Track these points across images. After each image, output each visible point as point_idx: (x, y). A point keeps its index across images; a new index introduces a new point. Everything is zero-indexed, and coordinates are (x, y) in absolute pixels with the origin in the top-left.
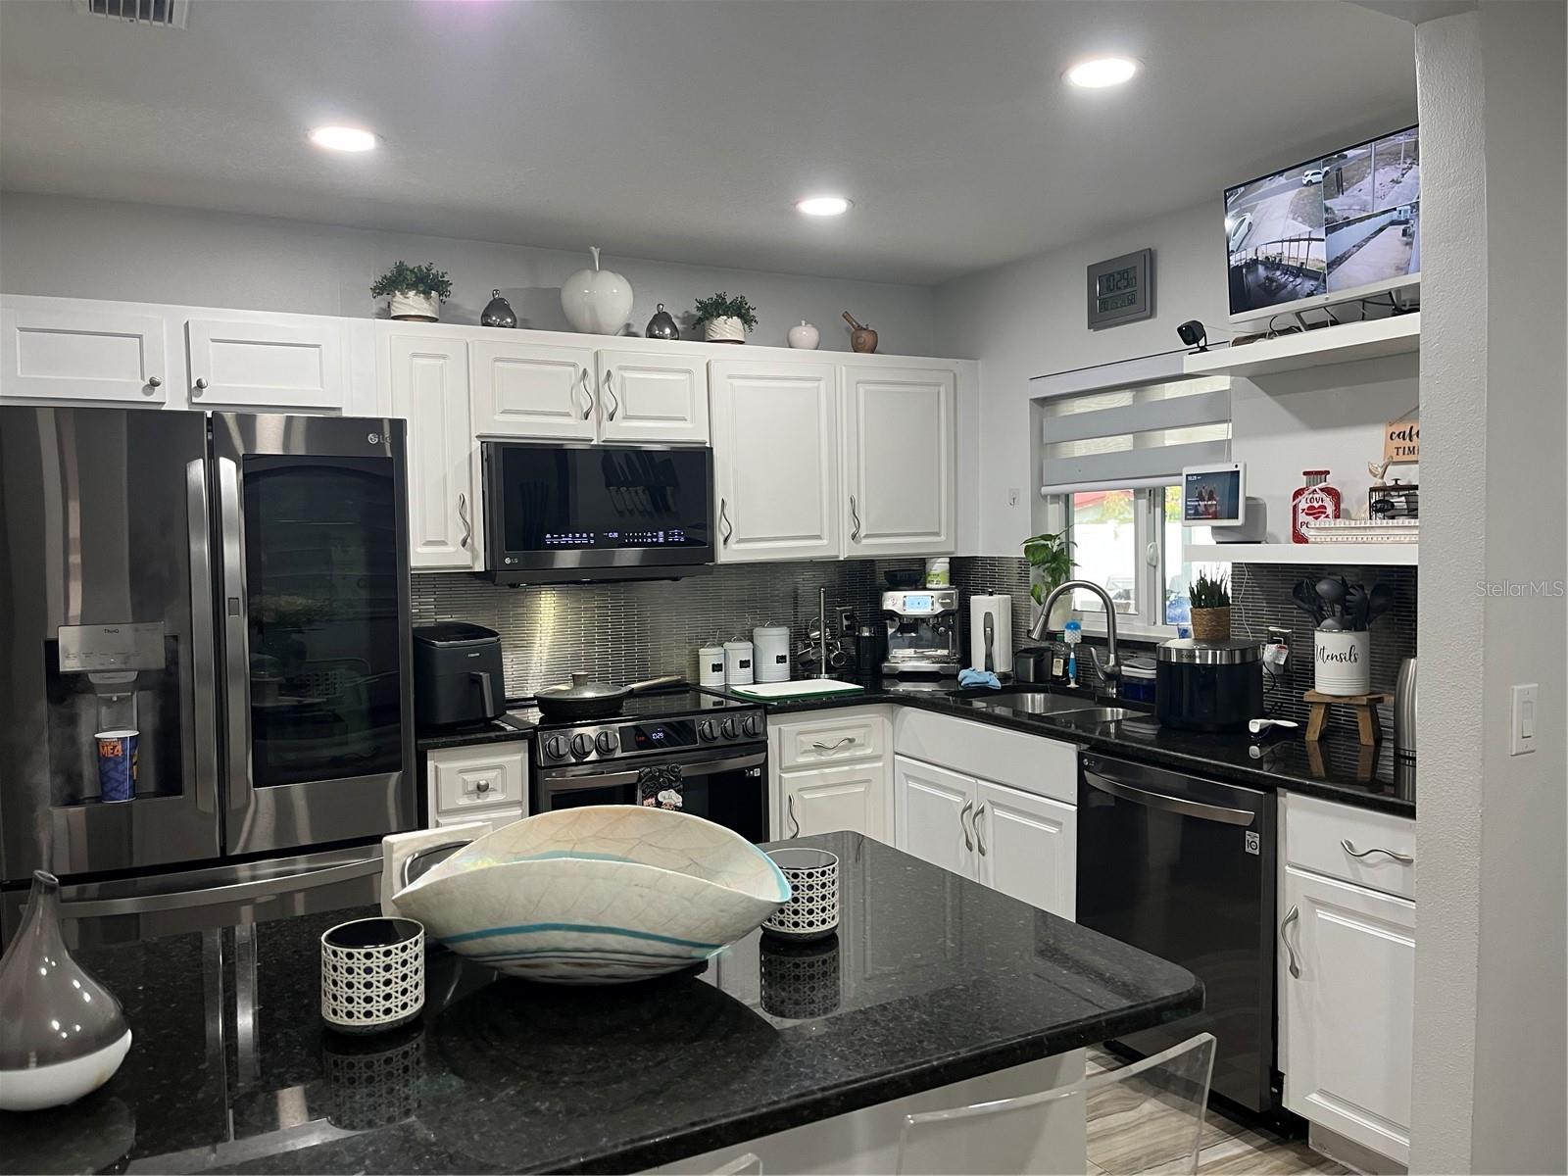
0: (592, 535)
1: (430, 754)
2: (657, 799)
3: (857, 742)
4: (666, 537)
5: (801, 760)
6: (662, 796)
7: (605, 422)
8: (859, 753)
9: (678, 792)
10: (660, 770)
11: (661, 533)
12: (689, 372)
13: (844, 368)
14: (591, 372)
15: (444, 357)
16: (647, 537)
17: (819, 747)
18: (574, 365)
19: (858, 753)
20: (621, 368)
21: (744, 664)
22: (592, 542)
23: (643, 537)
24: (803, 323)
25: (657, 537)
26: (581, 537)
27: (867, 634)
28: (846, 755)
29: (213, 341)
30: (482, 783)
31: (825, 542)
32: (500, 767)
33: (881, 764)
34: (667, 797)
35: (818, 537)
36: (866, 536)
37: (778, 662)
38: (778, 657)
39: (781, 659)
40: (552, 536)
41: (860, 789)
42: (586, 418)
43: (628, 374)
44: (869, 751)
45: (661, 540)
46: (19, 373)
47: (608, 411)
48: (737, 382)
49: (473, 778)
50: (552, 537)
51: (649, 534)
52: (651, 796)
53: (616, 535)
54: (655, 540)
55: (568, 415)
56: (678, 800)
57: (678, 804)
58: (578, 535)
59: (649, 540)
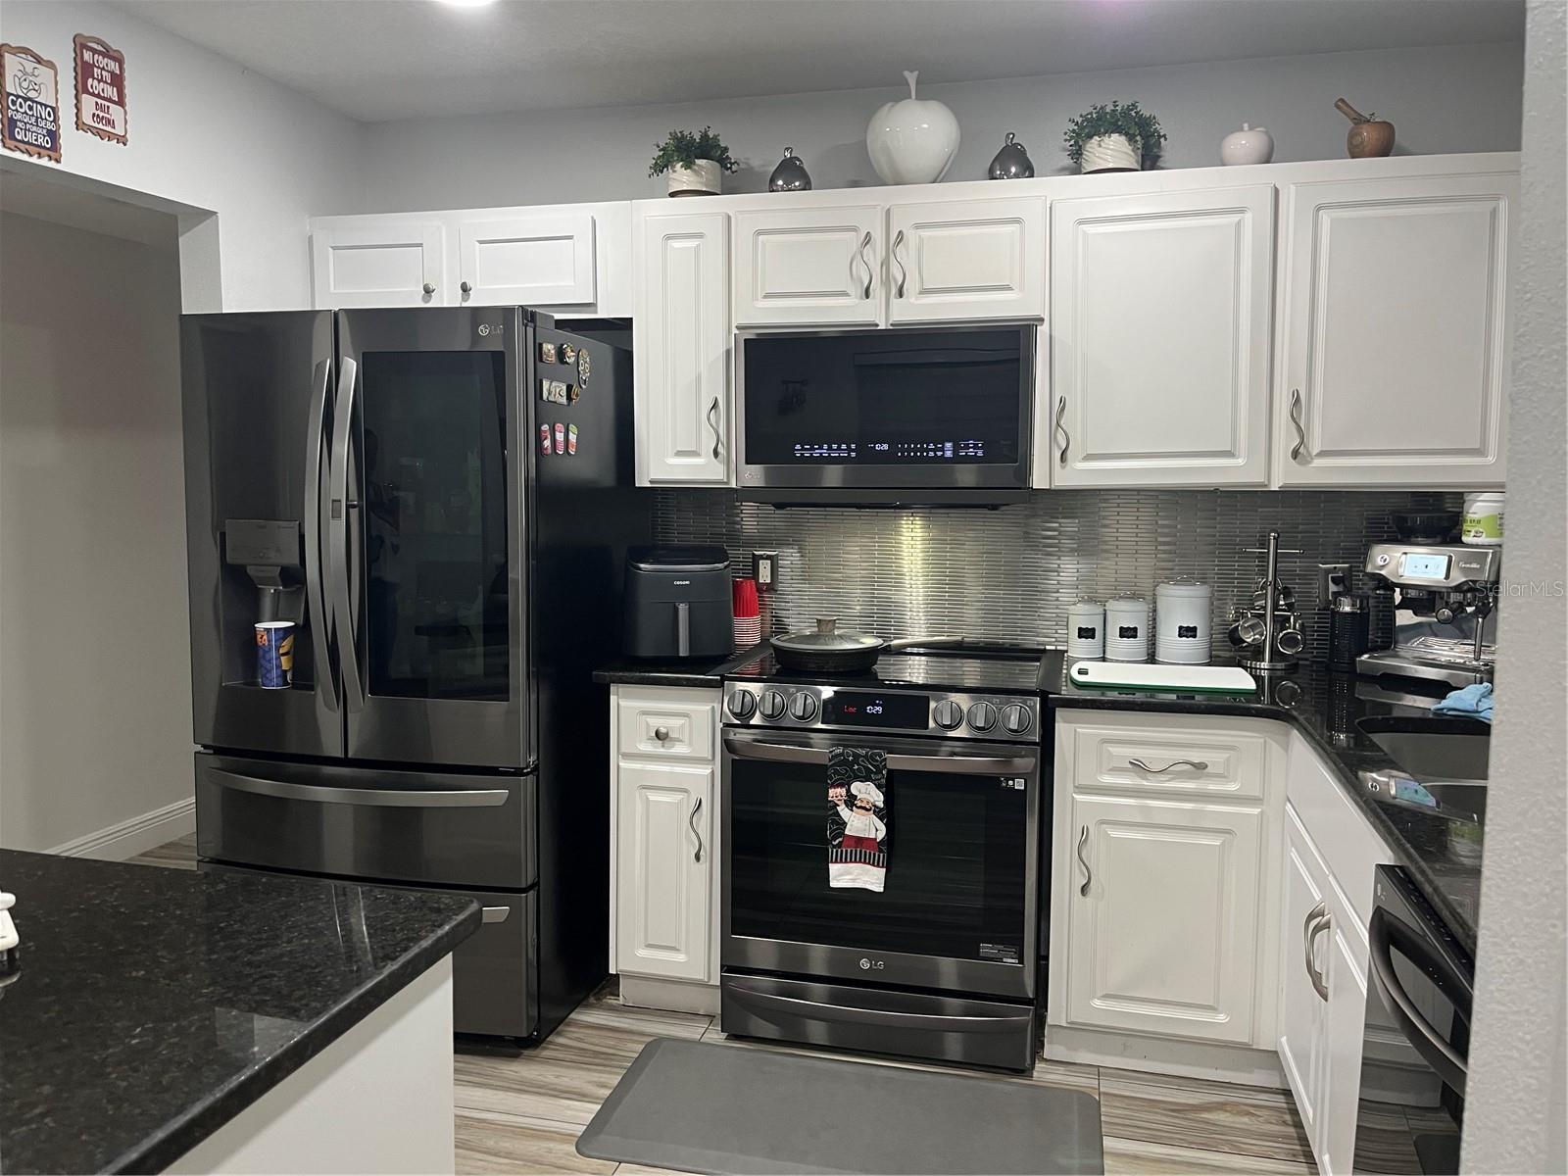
0: (853, 446)
1: (613, 688)
2: (848, 791)
3: (1208, 770)
4: (955, 451)
5: (1108, 779)
6: (857, 788)
7: (895, 302)
8: (1213, 787)
9: (879, 787)
10: (856, 756)
11: (949, 445)
12: (1017, 221)
13: (1293, 187)
14: (878, 236)
15: (700, 236)
16: (928, 450)
17: (1138, 766)
18: (854, 229)
19: (1211, 787)
20: (918, 226)
21: (1128, 633)
22: (853, 454)
23: (922, 450)
24: (1246, 126)
25: (942, 449)
26: (839, 448)
27: (1347, 609)
28: (1190, 785)
29: (481, 242)
30: (663, 730)
31: (1240, 461)
32: (685, 715)
33: (1256, 811)
34: (863, 791)
35: (1229, 454)
36: (1322, 454)
37: (1180, 636)
38: (1181, 628)
39: (1187, 632)
40: (802, 446)
41: (1216, 841)
42: (867, 297)
43: (925, 233)
44: (1232, 787)
45: (949, 454)
46: (332, 289)
47: (896, 284)
48: (1089, 229)
49: (657, 723)
50: (803, 449)
51: (932, 446)
52: (841, 785)
53: (886, 447)
54: (939, 454)
55: (844, 294)
56: (878, 798)
57: (877, 803)
58: (835, 446)
59: (931, 454)
